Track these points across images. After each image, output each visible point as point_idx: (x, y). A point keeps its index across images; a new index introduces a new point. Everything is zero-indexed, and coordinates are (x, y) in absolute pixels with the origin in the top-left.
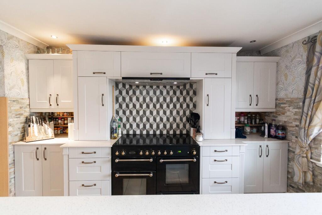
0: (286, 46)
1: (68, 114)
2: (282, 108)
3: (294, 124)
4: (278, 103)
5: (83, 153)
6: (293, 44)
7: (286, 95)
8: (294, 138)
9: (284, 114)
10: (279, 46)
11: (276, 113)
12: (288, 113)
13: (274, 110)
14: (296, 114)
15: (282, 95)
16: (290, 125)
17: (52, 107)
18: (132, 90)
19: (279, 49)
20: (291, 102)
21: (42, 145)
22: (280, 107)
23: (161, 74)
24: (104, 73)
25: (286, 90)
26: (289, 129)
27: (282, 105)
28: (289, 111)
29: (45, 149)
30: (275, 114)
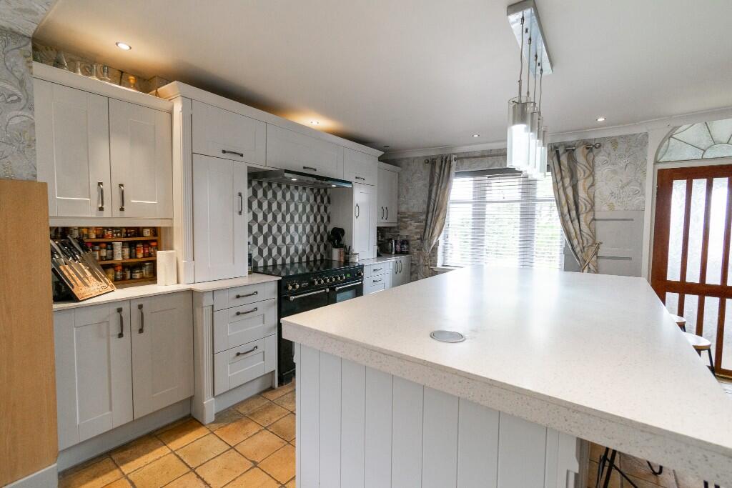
0: (408, 159)
1: (117, 233)
2: (404, 222)
3: (416, 237)
4: (401, 217)
5: (238, 297)
6: (415, 158)
7: (408, 209)
8: (415, 250)
9: (406, 228)
10: (400, 156)
11: (398, 227)
12: (410, 228)
13: (395, 225)
14: (417, 228)
15: (403, 209)
16: (412, 239)
17: (107, 213)
18: (271, 191)
19: (399, 160)
20: (413, 217)
21: (130, 300)
22: (402, 221)
23: (315, 170)
24: (242, 155)
25: (407, 204)
26: (411, 243)
27: (404, 220)
28: (411, 224)
29: (140, 307)
30: (396, 229)
